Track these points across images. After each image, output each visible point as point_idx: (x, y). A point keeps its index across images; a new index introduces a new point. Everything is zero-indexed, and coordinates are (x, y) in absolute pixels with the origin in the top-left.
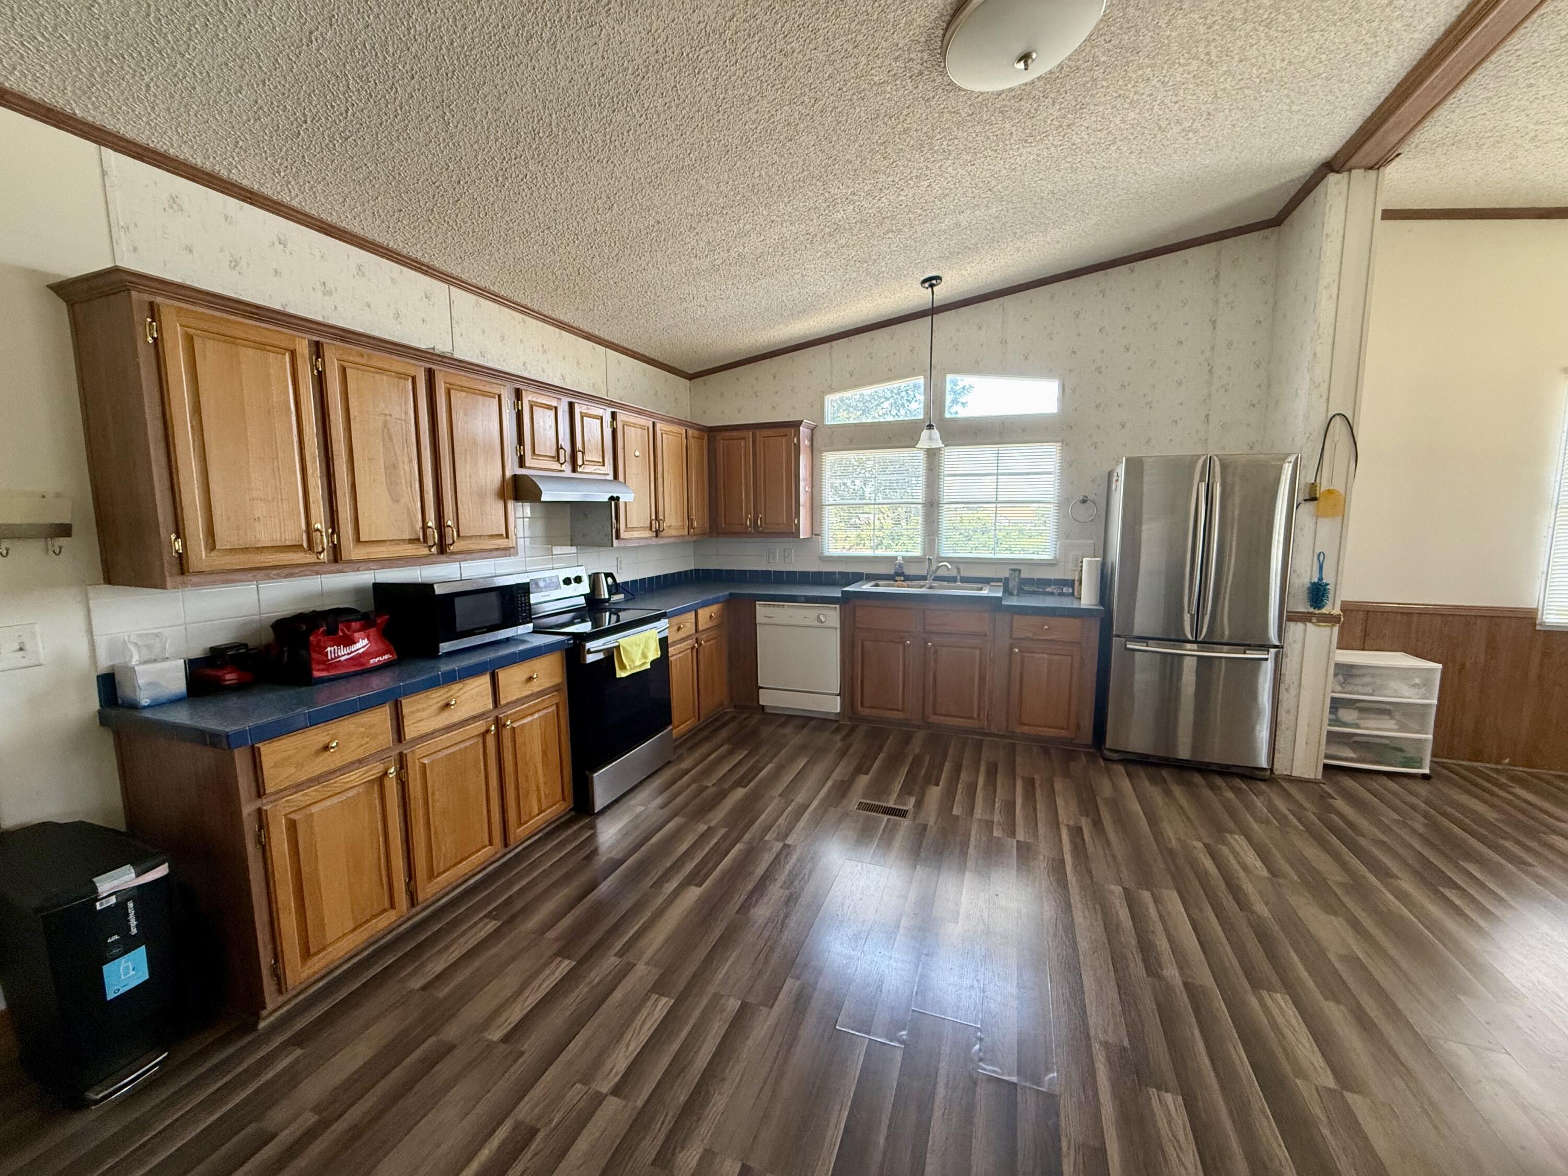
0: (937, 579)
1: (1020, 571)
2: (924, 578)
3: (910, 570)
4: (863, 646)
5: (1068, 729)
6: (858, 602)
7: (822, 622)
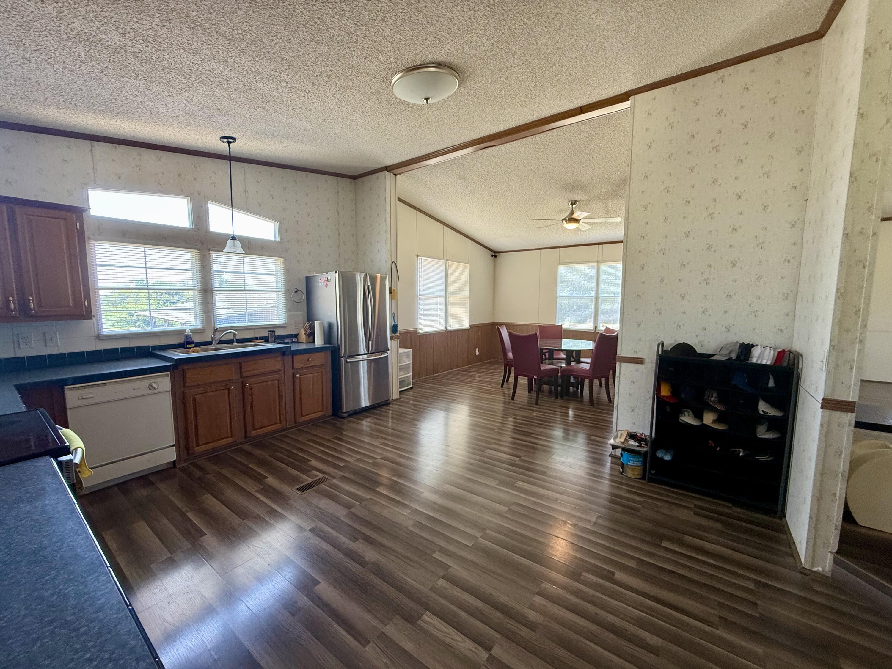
0: (221, 342)
1: (274, 331)
2: (210, 343)
3: (196, 339)
4: (194, 399)
5: (323, 410)
6: (185, 367)
7: (155, 389)
